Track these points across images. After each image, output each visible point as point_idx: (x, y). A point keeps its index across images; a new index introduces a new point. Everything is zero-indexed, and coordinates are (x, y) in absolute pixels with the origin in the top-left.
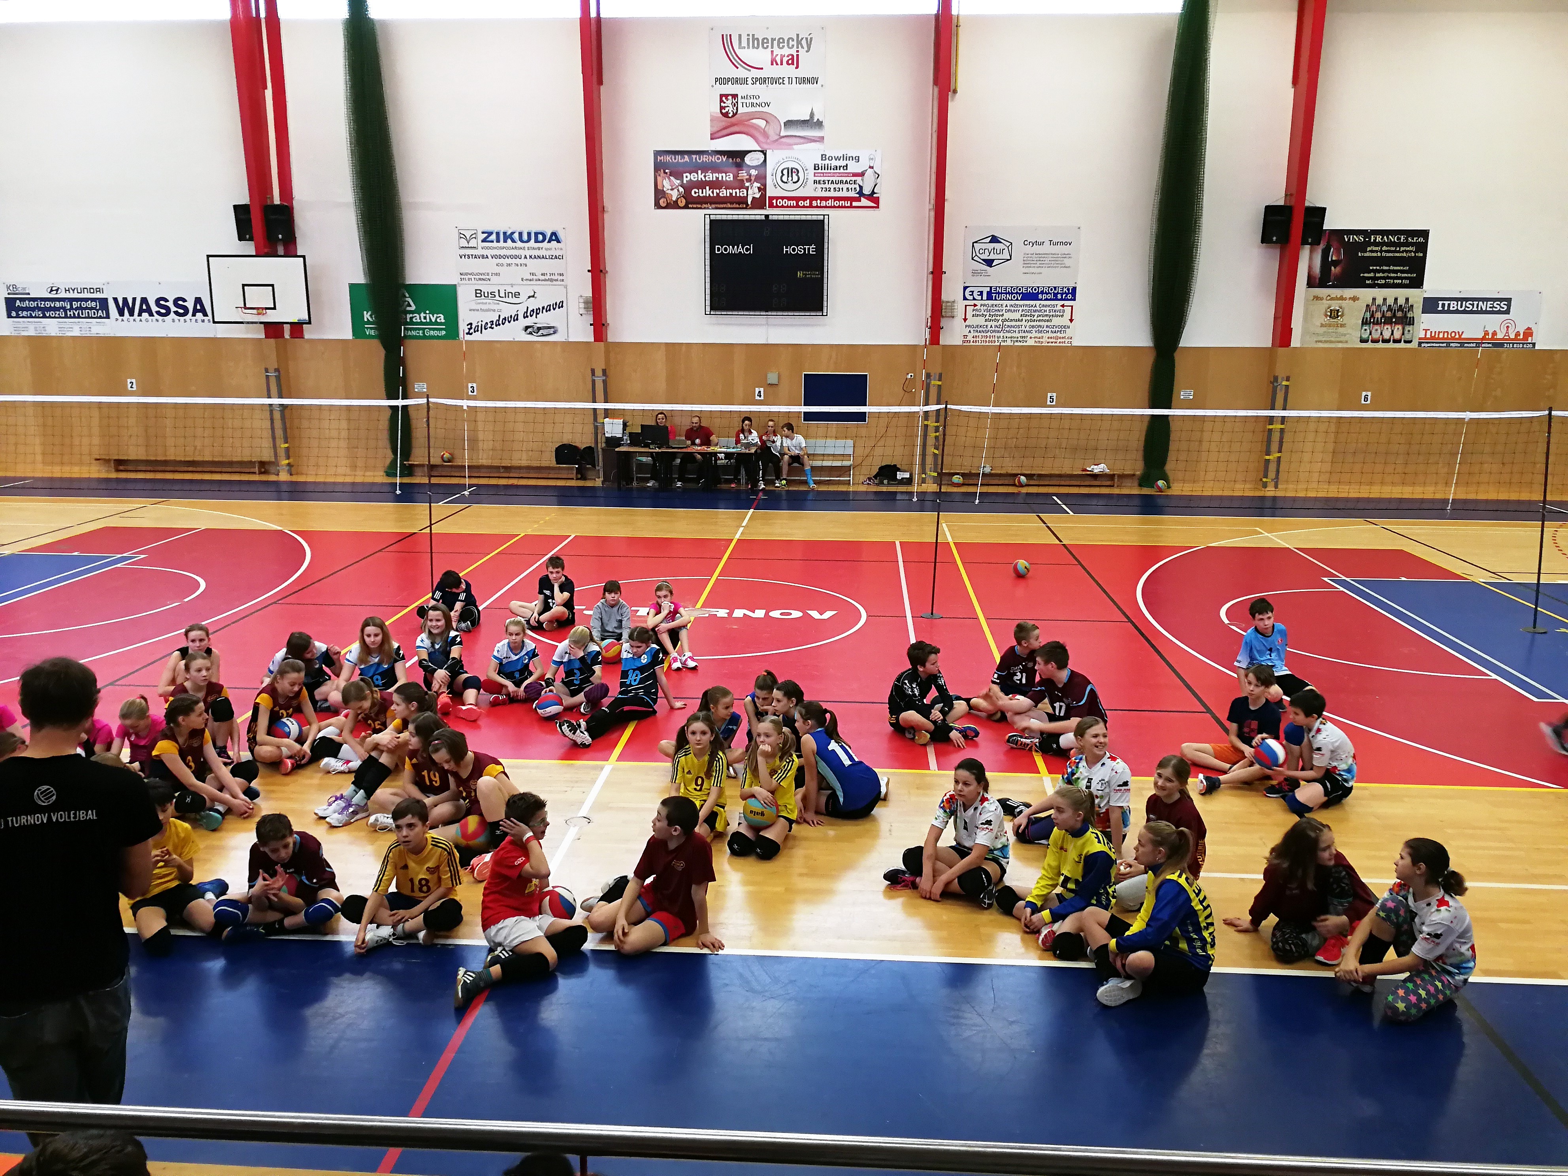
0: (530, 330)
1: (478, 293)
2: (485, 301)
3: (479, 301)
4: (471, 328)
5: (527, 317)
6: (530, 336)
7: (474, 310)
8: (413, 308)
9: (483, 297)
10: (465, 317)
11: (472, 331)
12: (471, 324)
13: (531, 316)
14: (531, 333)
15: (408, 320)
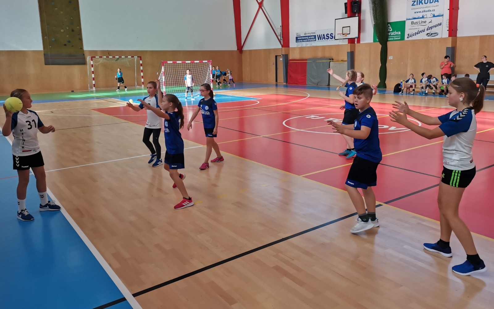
0: (428, 35)
1: (412, 23)
2: (414, 25)
3: (412, 26)
4: (409, 36)
5: (428, 30)
6: (428, 37)
7: (410, 29)
8: (391, 30)
9: (414, 24)
10: (407, 32)
11: (409, 37)
12: (409, 34)
13: (429, 29)
14: (429, 36)
15: (389, 35)
